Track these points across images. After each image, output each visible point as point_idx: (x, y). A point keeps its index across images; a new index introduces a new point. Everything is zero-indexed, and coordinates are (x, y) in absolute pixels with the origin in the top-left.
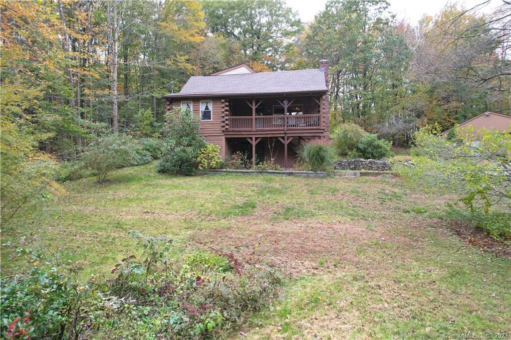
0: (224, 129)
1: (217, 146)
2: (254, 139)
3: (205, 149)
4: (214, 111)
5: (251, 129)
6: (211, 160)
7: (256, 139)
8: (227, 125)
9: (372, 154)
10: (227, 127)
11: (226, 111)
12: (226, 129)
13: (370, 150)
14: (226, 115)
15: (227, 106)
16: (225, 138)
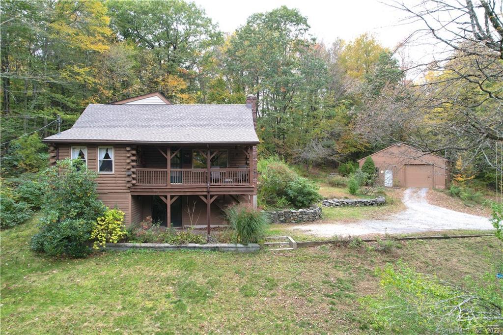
0: (129, 185)
1: (120, 212)
2: (169, 197)
3: (103, 218)
4: (117, 161)
5: (165, 185)
6: (111, 233)
7: (172, 197)
8: (134, 179)
9: (303, 202)
10: (134, 182)
11: (133, 161)
12: (133, 185)
13: (300, 198)
14: (133, 167)
15: (133, 155)
16: (132, 196)
